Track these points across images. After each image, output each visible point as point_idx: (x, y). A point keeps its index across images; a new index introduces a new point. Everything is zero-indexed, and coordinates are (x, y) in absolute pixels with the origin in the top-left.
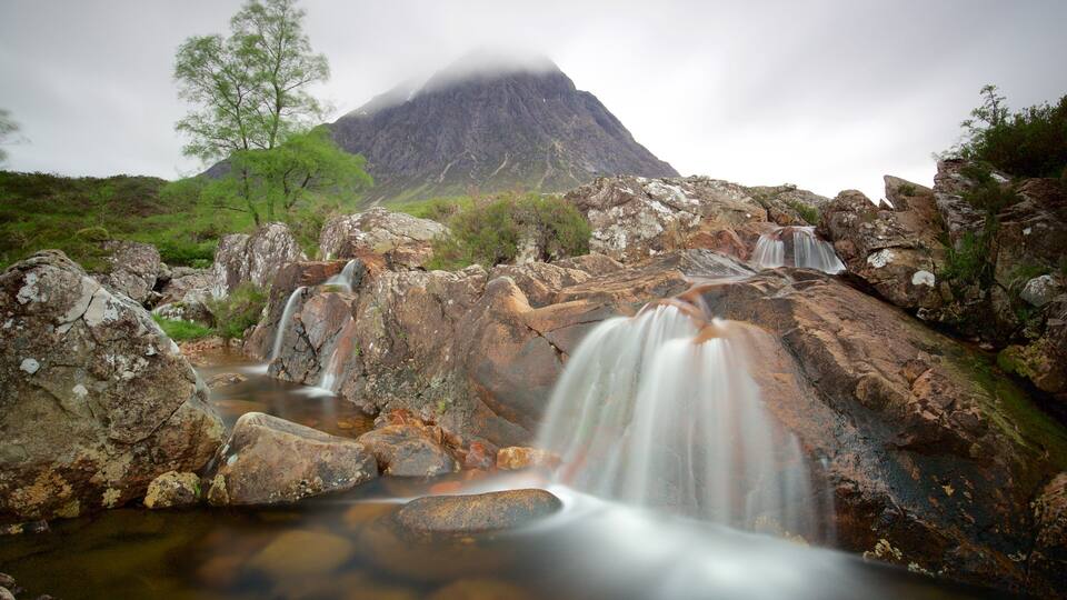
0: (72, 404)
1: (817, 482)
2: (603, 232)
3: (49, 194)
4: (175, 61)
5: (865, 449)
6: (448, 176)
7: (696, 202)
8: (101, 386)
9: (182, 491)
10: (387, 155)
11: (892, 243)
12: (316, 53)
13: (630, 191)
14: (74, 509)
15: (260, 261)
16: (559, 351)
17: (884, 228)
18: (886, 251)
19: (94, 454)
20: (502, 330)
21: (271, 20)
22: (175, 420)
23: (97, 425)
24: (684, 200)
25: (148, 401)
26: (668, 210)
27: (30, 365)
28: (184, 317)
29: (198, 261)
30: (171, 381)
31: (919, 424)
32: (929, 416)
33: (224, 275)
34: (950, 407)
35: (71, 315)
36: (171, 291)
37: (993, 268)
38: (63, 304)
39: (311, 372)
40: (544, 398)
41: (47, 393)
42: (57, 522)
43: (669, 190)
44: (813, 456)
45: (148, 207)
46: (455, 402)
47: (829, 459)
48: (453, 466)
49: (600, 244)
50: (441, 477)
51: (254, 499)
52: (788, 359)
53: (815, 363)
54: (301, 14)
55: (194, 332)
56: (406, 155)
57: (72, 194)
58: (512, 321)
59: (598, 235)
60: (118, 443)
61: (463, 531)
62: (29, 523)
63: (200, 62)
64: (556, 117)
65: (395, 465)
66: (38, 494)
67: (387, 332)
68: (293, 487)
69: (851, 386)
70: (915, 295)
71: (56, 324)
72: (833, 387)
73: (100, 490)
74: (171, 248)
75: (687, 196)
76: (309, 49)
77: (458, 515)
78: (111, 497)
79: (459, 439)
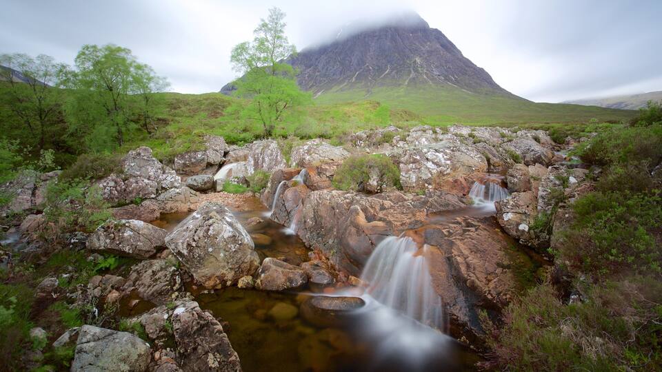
0: (220, 259)
1: (445, 313)
2: (406, 174)
3: (180, 108)
4: (230, 55)
5: (465, 305)
6: (356, 79)
7: (449, 162)
8: (227, 253)
9: (248, 283)
10: (326, 68)
11: (513, 211)
12: (290, 44)
13: (418, 157)
14: (219, 287)
15: (267, 159)
16: (372, 244)
17: (511, 203)
18: (510, 213)
19: (225, 272)
20: (353, 230)
21: (271, 30)
22: (246, 261)
23: (226, 264)
24: (443, 161)
25: (239, 256)
26: (435, 167)
27: (210, 250)
28: (238, 182)
29: (240, 143)
30: (245, 250)
31: (485, 299)
32: (489, 297)
33: (252, 162)
34: (499, 294)
35: (220, 236)
36: (229, 158)
37: (552, 228)
38: (218, 234)
39: (288, 221)
40: (366, 260)
41: (214, 257)
42: (215, 290)
43: (437, 156)
44: (445, 305)
45: (218, 113)
46: (336, 252)
47: (450, 307)
48: (332, 280)
49: (404, 179)
50: (328, 285)
51: (269, 289)
52: (446, 267)
53: (455, 270)
54: (284, 25)
55: (242, 190)
56: (335, 68)
57: (188, 107)
58: (357, 226)
59: (404, 174)
60: (231, 269)
61: (331, 310)
62: (209, 290)
63: (241, 54)
64: (417, 44)
65: (313, 277)
66: (211, 283)
67: (315, 216)
68: (281, 285)
69: (465, 281)
70: (519, 234)
71: (217, 238)
72: (459, 280)
73: (226, 281)
74: (229, 137)
75: (445, 159)
76: (288, 43)
77: (330, 304)
78: (229, 283)
79: (337, 267)
